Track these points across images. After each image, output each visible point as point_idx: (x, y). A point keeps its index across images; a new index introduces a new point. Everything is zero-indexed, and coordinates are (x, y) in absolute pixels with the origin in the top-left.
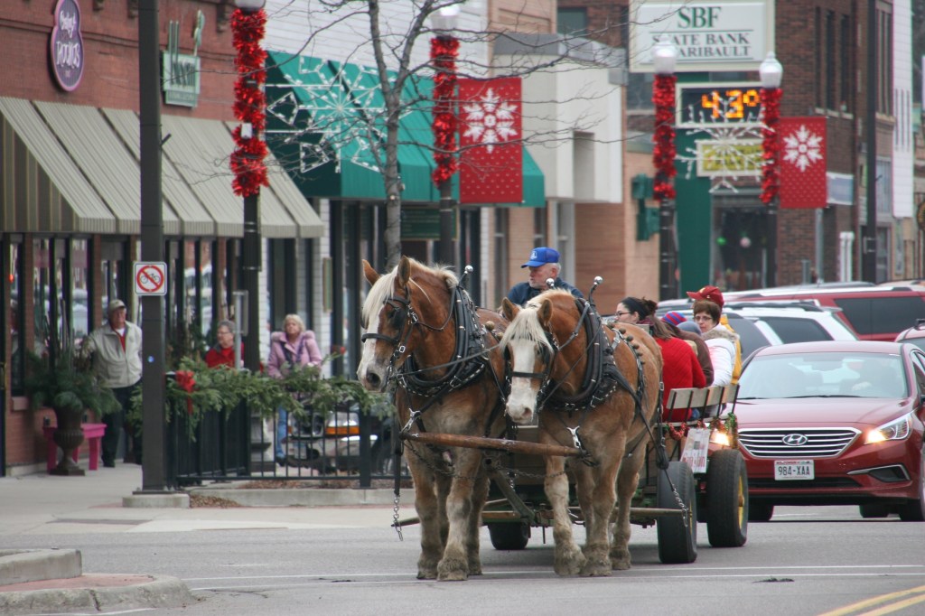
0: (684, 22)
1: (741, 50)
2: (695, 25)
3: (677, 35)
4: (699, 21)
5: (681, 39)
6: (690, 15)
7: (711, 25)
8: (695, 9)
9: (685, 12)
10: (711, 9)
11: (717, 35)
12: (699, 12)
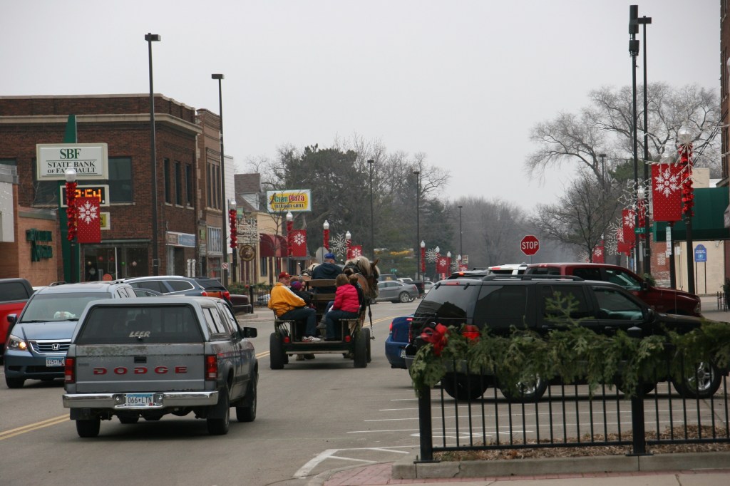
0: (63, 157)
1: (91, 170)
2: (68, 157)
3: (60, 162)
4: (70, 156)
5: (62, 165)
6: (66, 153)
7: (76, 157)
8: (68, 150)
9: (63, 151)
10: (76, 150)
11: (79, 162)
12: (70, 152)
